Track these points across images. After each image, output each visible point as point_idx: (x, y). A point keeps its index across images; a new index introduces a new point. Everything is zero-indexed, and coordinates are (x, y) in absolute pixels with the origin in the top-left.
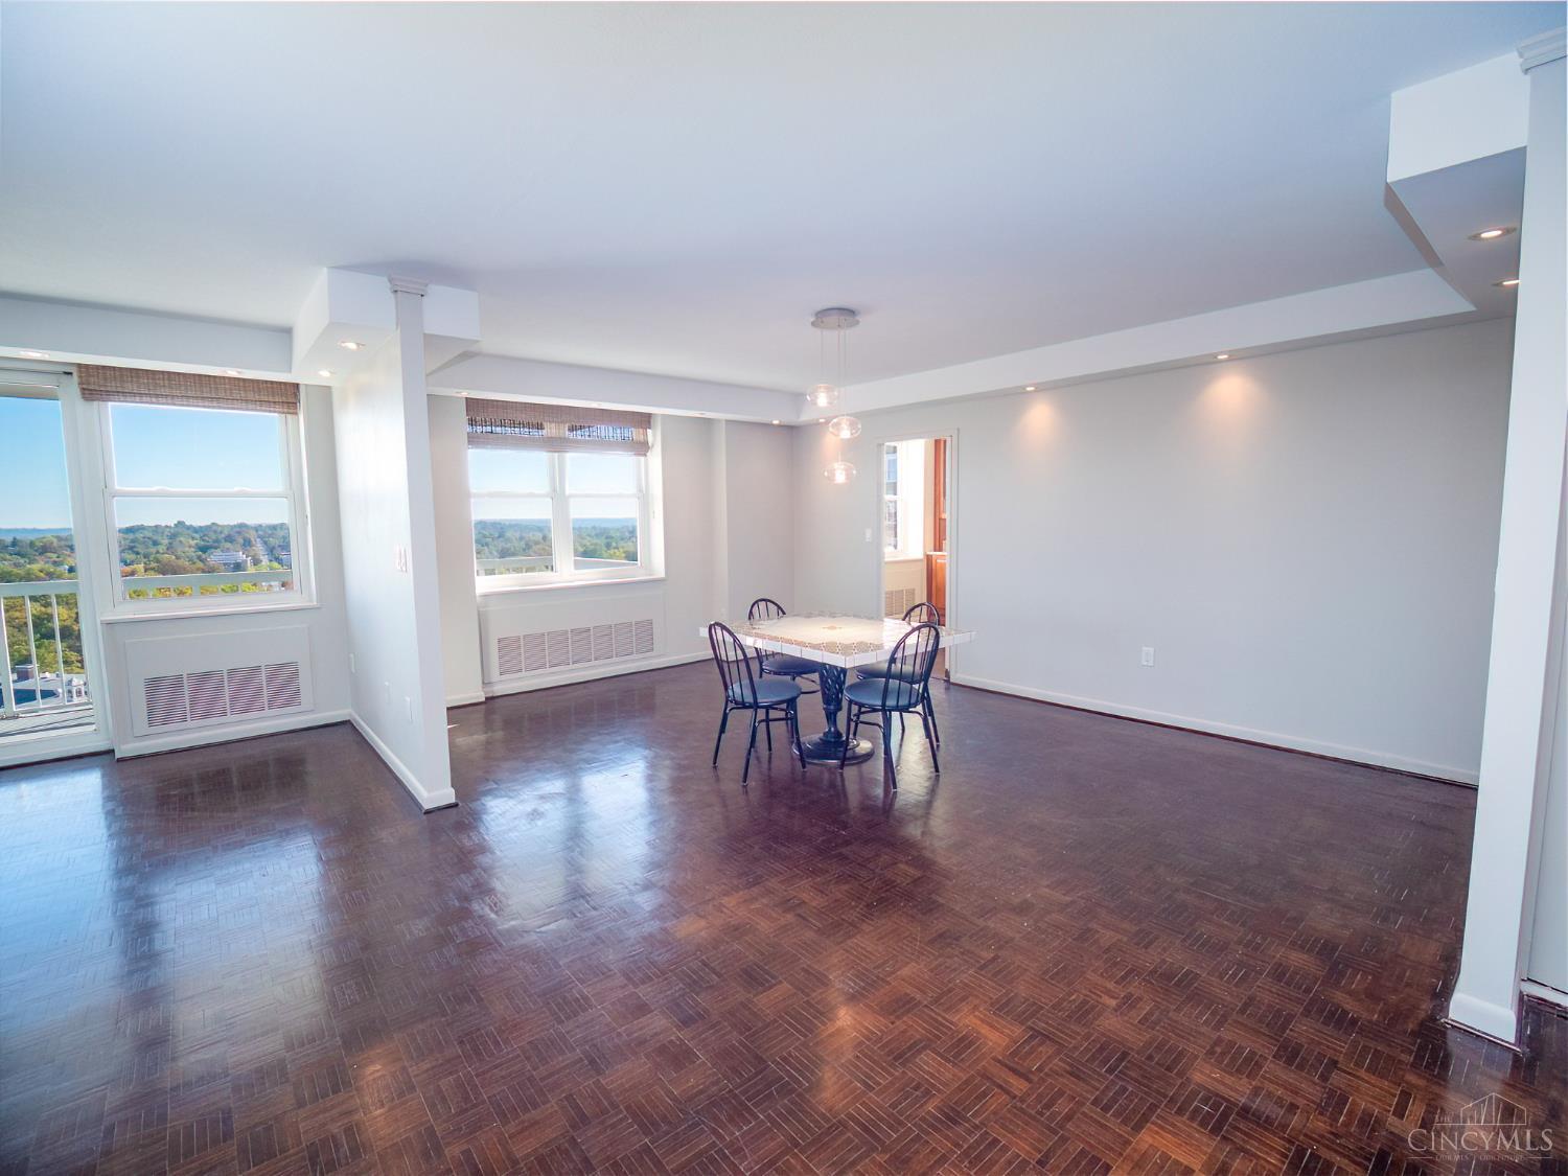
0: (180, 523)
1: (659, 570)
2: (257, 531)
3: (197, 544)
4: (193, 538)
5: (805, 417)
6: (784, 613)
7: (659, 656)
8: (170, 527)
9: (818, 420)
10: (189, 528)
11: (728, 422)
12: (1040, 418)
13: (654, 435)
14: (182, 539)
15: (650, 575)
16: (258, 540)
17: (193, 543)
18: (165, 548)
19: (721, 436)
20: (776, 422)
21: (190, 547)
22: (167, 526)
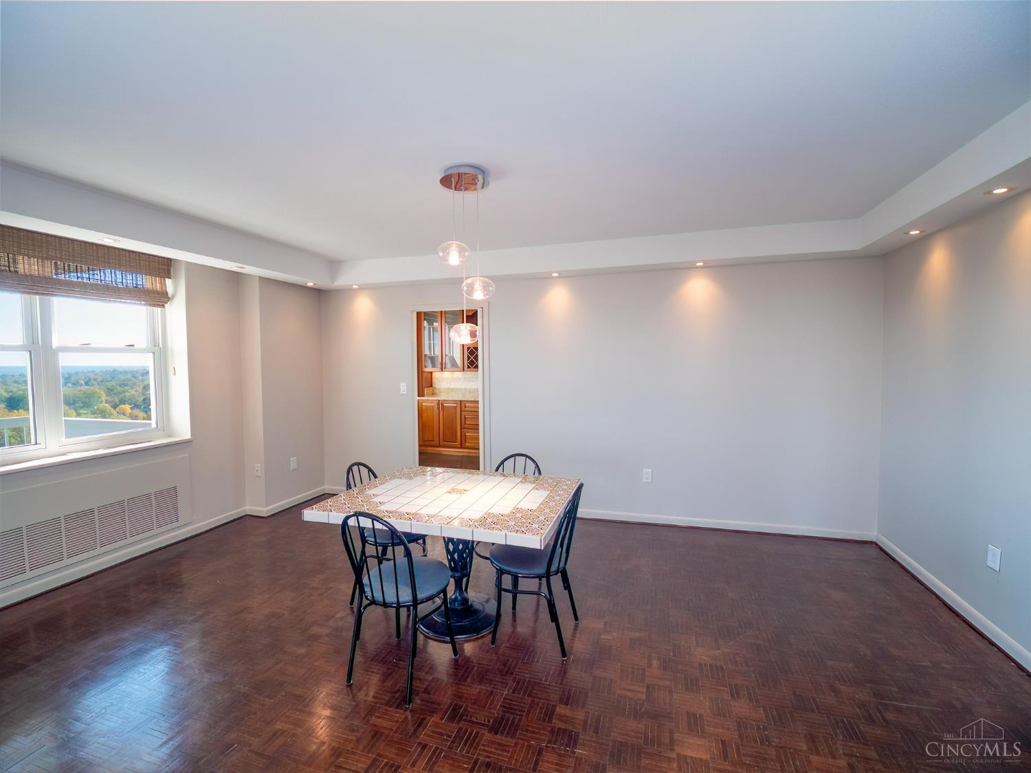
1: (182, 428)
5: (341, 282)
6: (375, 477)
7: (185, 525)
9: (352, 286)
11: (263, 280)
12: (558, 299)
13: (176, 286)
15: (170, 436)
19: (254, 295)
20: (310, 284)
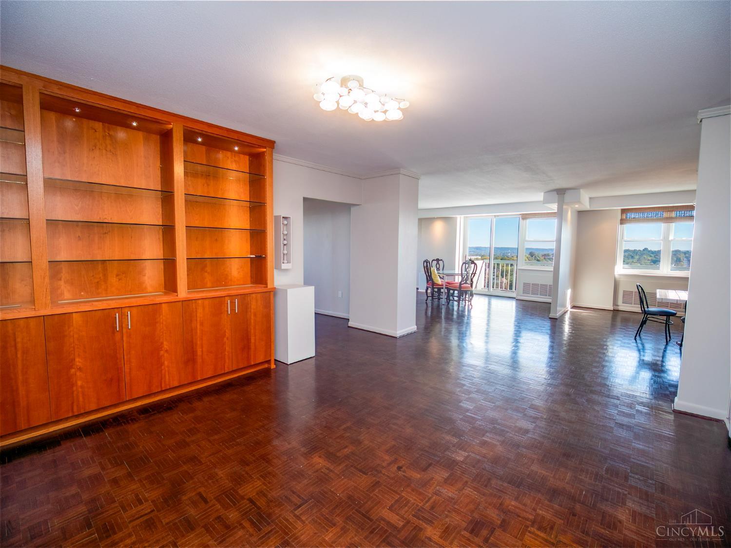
0: (646, 249)
2: (685, 254)
3: (652, 259)
4: (651, 256)
8: (641, 251)
10: (649, 251)
14: (645, 256)
16: (685, 259)
17: (650, 258)
18: (636, 260)
21: (648, 260)
22: (639, 250)
